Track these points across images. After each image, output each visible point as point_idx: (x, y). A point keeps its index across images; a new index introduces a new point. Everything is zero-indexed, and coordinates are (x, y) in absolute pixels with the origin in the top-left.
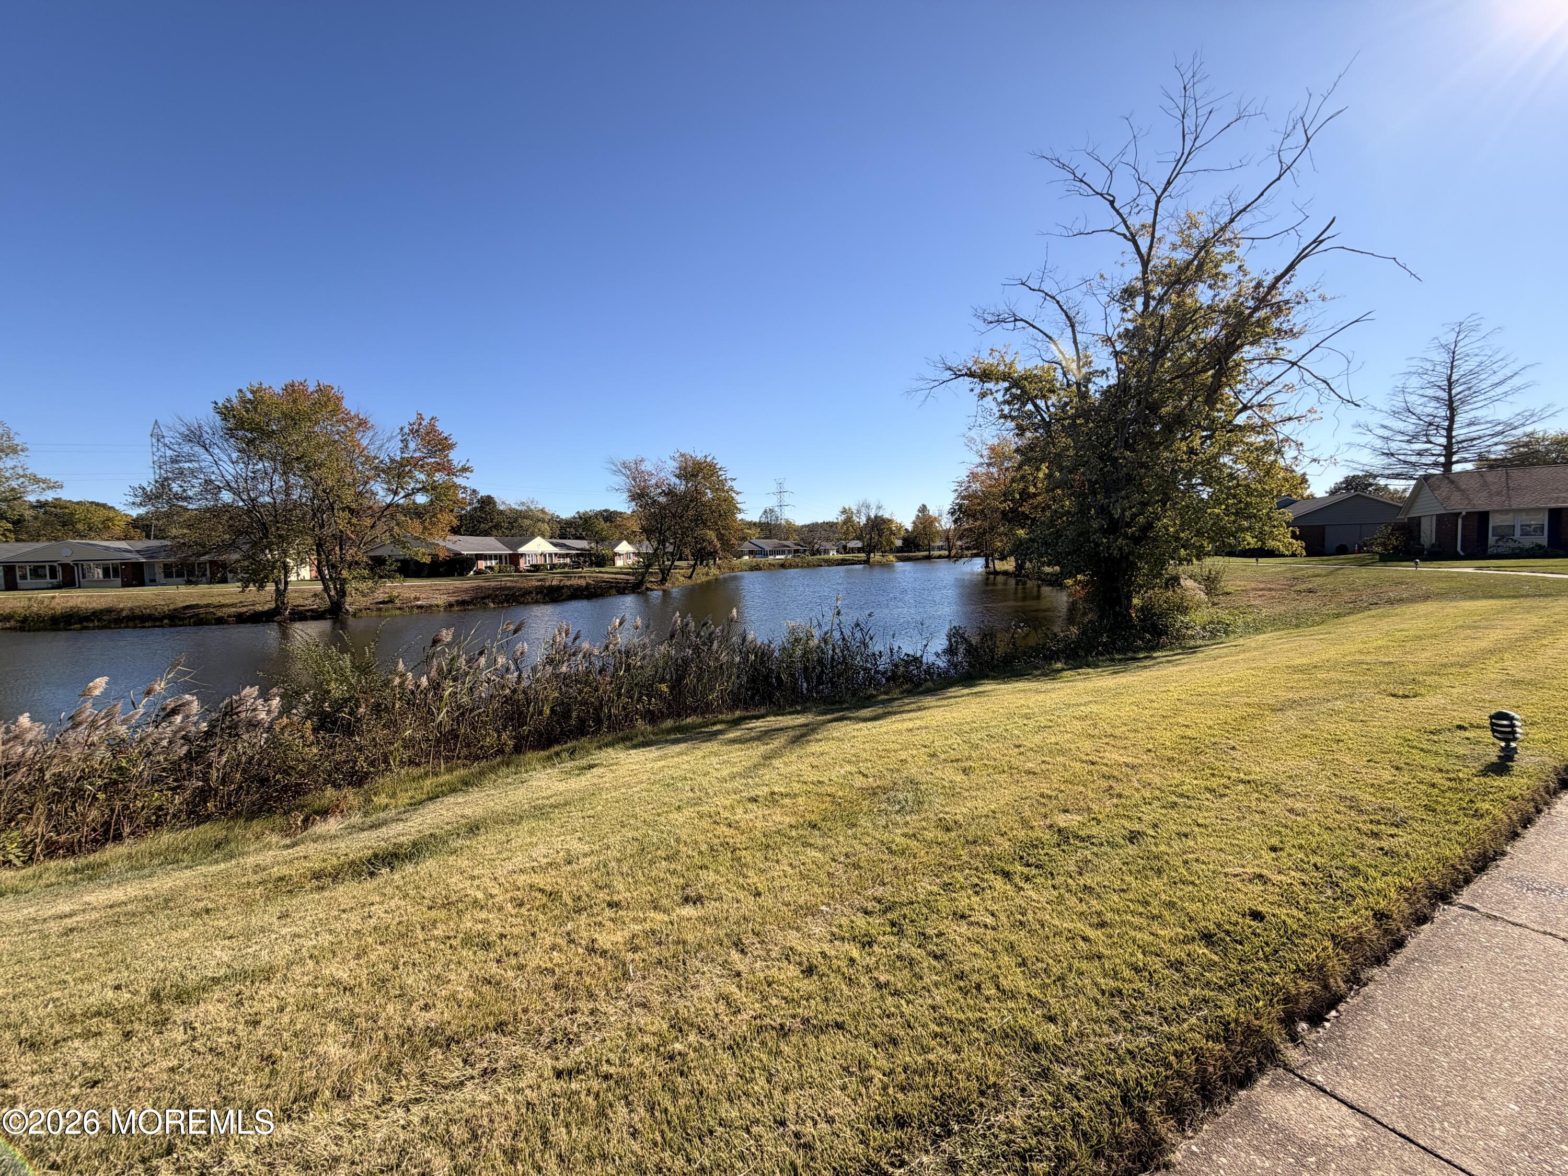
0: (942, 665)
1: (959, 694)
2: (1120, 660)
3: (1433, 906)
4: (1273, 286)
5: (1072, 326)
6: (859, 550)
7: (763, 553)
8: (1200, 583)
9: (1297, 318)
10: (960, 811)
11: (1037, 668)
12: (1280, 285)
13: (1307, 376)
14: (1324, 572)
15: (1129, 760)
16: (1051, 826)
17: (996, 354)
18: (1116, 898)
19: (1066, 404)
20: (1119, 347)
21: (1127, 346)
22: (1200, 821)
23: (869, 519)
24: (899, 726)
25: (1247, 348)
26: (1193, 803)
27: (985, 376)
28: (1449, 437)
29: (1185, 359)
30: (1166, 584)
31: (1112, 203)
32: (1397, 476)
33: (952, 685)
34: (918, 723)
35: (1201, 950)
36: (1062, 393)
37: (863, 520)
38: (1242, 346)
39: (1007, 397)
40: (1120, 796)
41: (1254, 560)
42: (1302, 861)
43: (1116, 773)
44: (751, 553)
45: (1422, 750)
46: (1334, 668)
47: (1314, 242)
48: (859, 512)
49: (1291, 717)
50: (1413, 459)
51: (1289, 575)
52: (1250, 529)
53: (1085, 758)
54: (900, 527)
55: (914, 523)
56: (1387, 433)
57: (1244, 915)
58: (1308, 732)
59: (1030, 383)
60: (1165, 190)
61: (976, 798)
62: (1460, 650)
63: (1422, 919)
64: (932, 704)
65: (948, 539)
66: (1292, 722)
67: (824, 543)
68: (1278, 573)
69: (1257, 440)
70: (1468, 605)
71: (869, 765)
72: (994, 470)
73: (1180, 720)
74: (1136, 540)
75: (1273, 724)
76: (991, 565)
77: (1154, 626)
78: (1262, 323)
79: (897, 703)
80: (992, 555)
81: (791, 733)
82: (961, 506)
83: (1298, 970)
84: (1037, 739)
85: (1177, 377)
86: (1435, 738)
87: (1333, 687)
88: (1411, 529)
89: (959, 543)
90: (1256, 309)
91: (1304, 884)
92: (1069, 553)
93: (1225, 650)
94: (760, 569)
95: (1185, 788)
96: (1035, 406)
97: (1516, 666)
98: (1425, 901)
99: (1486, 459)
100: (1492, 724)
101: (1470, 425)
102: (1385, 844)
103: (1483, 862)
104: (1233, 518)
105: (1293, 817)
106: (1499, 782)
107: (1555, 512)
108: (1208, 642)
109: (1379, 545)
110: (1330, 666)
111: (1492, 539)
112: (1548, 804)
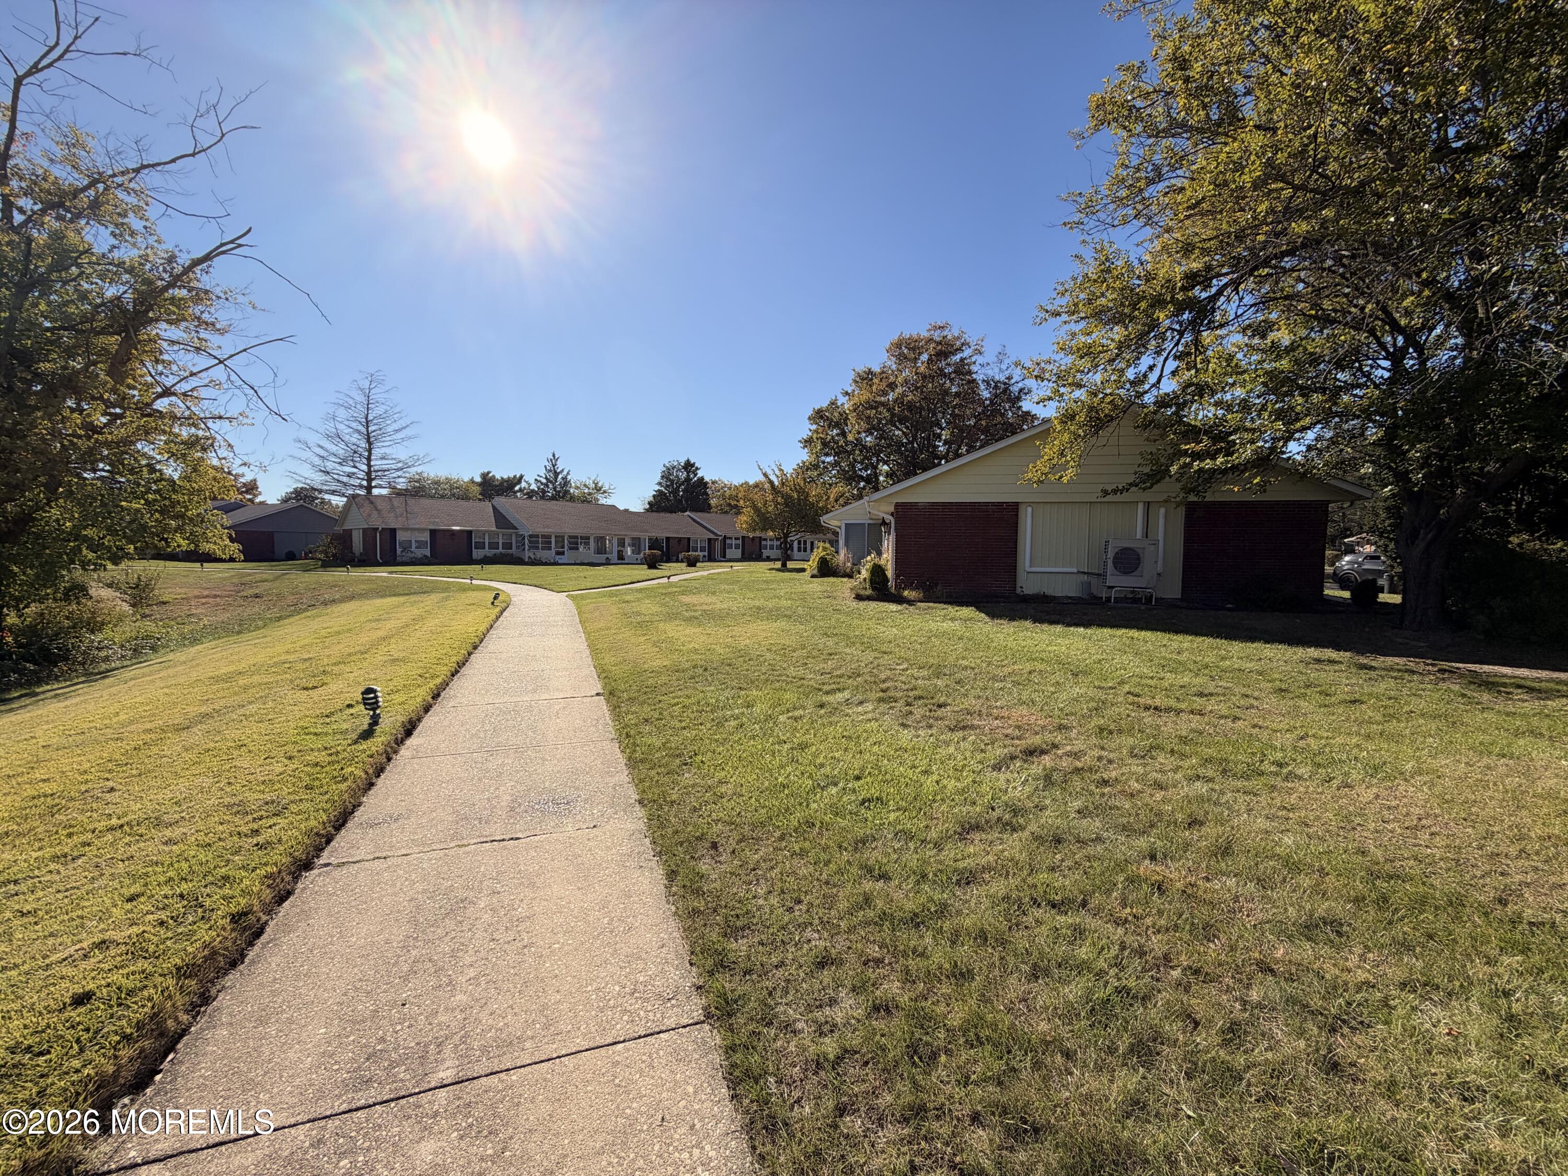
3: (296, 878)
4: (189, 269)
8: (122, 592)
9: (220, 314)
12: (198, 270)
13: (234, 377)
14: (271, 577)
25: (163, 325)
28: (369, 466)
29: (74, 309)
30: (66, 595)
32: (333, 492)
38: (157, 320)
41: (198, 565)
42: (166, 897)
45: (316, 734)
46: (257, 672)
49: (195, 735)
50: (345, 479)
51: (233, 580)
52: (179, 529)
56: (322, 453)
57: (61, 1010)
58: (212, 745)
62: (365, 640)
63: (283, 897)
66: (195, 739)
68: (225, 579)
69: (185, 433)
70: (378, 602)
73: (37, 775)
75: (173, 745)
77: (44, 650)
78: (178, 303)
83: (126, 1037)
86: (328, 720)
87: (253, 690)
88: (346, 537)
90: (171, 285)
91: (161, 923)
93: (138, 671)
97: (396, 648)
98: (288, 878)
99: (395, 488)
100: (364, 699)
101: (383, 458)
102: (260, 839)
103: (341, 820)
104: (157, 515)
105: (166, 849)
106: (364, 745)
107: (433, 533)
108: (129, 663)
109: (321, 552)
110: (255, 669)
111: (399, 550)
112: (396, 752)
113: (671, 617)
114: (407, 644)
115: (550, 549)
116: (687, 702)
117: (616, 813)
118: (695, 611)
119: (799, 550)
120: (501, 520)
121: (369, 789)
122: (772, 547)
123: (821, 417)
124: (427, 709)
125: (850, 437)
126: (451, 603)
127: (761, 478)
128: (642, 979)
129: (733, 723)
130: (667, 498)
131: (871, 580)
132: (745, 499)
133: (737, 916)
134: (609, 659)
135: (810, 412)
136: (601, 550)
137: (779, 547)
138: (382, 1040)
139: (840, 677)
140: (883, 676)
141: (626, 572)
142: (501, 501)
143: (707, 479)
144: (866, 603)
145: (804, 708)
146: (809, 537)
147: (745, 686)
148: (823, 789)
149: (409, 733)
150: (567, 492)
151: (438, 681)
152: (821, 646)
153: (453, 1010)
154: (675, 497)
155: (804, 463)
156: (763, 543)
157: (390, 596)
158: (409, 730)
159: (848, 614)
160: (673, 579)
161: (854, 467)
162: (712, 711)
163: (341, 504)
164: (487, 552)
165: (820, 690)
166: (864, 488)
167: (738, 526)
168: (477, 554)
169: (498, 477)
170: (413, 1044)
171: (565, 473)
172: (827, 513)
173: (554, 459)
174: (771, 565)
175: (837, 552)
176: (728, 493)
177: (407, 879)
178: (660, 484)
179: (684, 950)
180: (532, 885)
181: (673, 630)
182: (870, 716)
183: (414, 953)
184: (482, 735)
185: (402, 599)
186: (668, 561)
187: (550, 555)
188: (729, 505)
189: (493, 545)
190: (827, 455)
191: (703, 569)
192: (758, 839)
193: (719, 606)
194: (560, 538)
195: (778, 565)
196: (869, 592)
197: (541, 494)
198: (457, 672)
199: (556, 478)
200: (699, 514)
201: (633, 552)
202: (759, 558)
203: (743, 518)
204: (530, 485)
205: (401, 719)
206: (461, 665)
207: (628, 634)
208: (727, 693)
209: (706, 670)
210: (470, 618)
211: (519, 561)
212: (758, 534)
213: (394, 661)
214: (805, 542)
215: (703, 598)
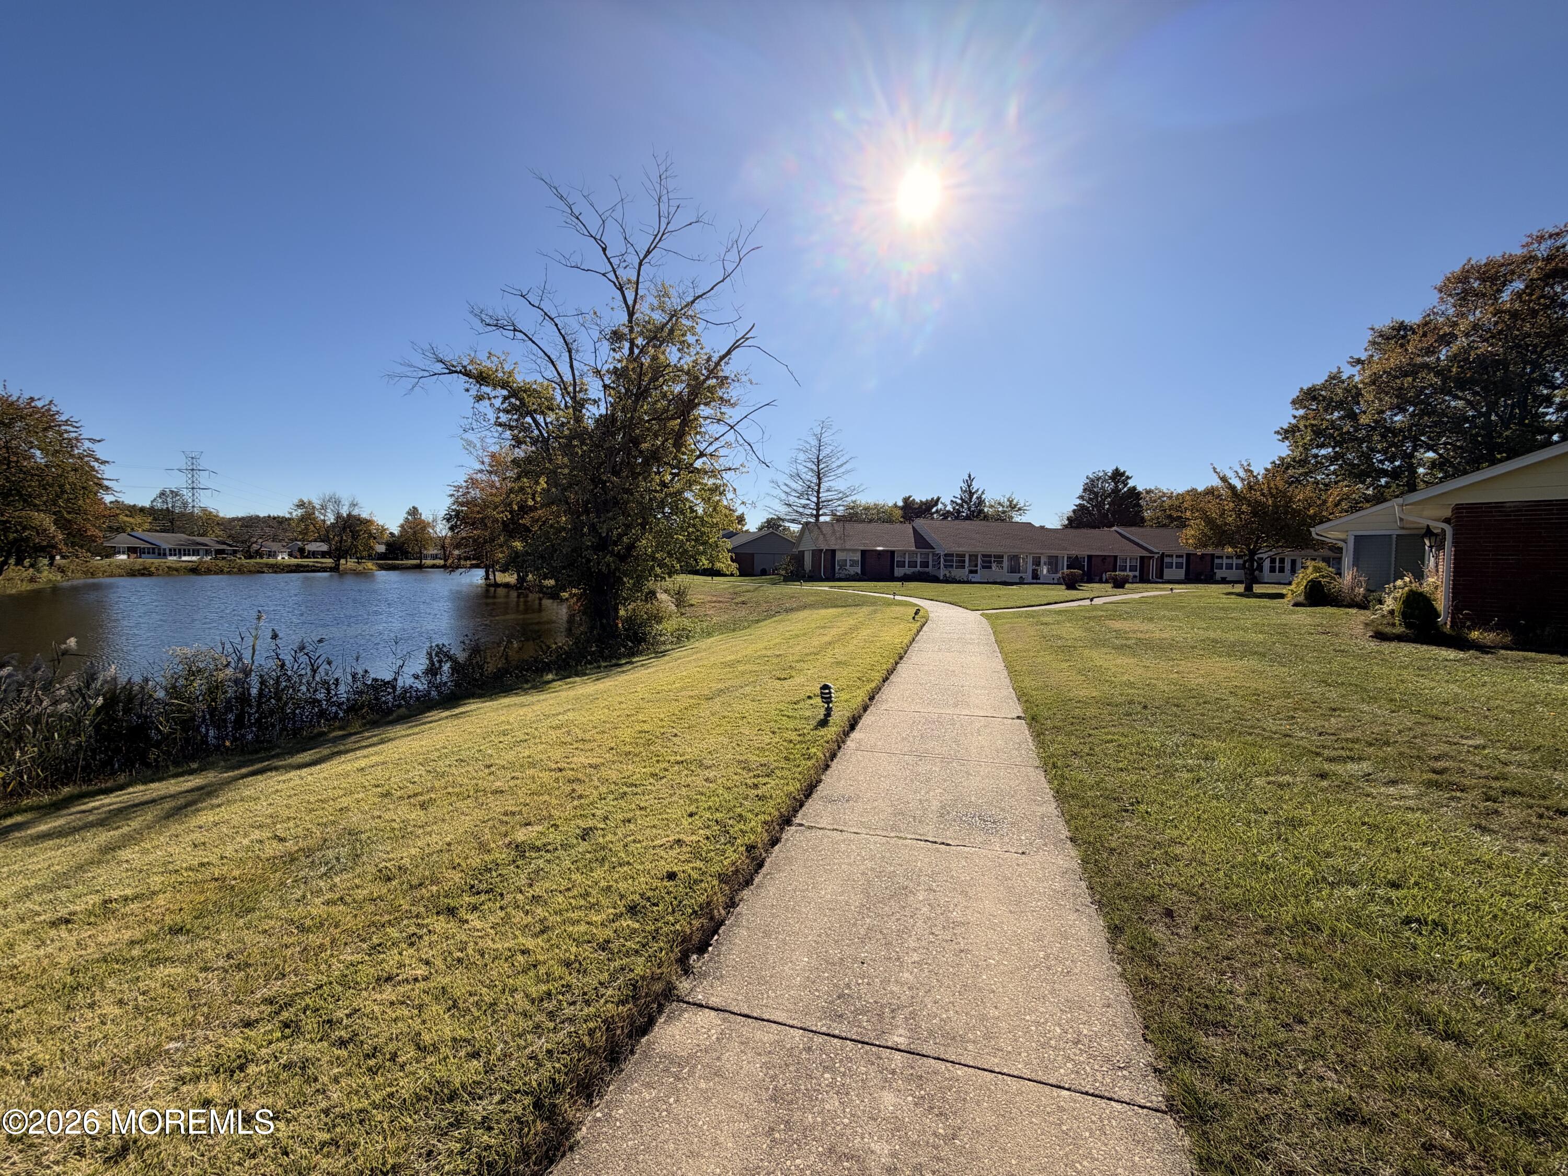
0: (420, 687)
1: (436, 718)
2: (606, 667)
3: (782, 829)
4: (718, 364)
5: (570, 351)
6: (324, 554)
7: (160, 553)
8: (672, 597)
9: (733, 392)
10: (407, 854)
11: (527, 682)
12: (722, 363)
13: (739, 438)
14: (752, 589)
15: (593, 761)
16: (510, 843)
17: (494, 359)
18: (560, 899)
19: (563, 425)
20: (607, 382)
21: (613, 382)
22: (642, 805)
23: (339, 516)
24: (348, 767)
25: (702, 407)
26: (639, 790)
27: (482, 378)
28: (818, 498)
29: (659, 405)
30: (646, 597)
31: (604, 250)
32: (793, 521)
33: (430, 709)
34: (374, 759)
35: (627, 923)
36: (561, 413)
37: (331, 519)
38: (699, 404)
39: (505, 405)
40: (580, 797)
41: (710, 578)
42: (708, 819)
43: (580, 776)
44: (131, 550)
45: (788, 717)
46: (748, 662)
47: (743, 337)
48: (324, 507)
49: (716, 704)
50: (801, 510)
51: (731, 590)
52: (704, 553)
53: (554, 766)
54: (383, 530)
55: (402, 526)
56: (788, 490)
57: (662, 879)
58: (726, 714)
59: (529, 396)
60: (646, 256)
61: (430, 834)
62: (816, 643)
63: (774, 842)
64: (399, 734)
65: (443, 547)
66: (717, 708)
67: (269, 543)
68: (725, 589)
69: (710, 482)
70: (823, 612)
71: (291, 824)
72: (495, 478)
73: (640, 717)
74: (622, 558)
75: (705, 710)
76: (491, 577)
77: (636, 633)
78: (711, 389)
79: (353, 738)
80: (493, 566)
81: (167, 806)
82: (458, 513)
83: (695, 912)
84: (511, 756)
85: (654, 419)
86: (796, 707)
87: (747, 676)
88: (799, 558)
89: (456, 552)
90: (708, 378)
91: (708, 838)
92: (564, 568)
93: (685, 653)
94: (150, 574)
95: (635, 777)
96: (534, 420)
97: (839, 652)
98: (777, 828)
99: (835, 515)
100: (822, 693)
101: (828, 490)
102: (759, 792)
103: (810, 790)
104: (693, 543)
105: (707, 785)
106: (823, 732)
107: (864, 553)
108: (674, 647)
109: (783, 569)
110: (747, 660)
111: (837, 568)
112: (843, 742)
113: (1098, 643)
114: (847, 650)
115: (963, 567)
116: (1124, 741)
117: (1045, 845)
118: (1127, 639)
119: (1272, 570)
120: (921, 541)
121: (826, 770)
122: (1229, 567)
123: (1314, 398)
124: (865, 708)
125: (1364, 420)
126: (879, 616)
127: (1216, 482)
128: (1085, 1032)
129: (1186, 775)
130: (1090, 513)
131: (1404, 615)
132: (1193, 509)
133: (1206, 1006)
134: (1028, 683)
135: (1295, 394)
136: (1014, 569)
137: (1243, 567)
138: (848, 986)
139: (1356, 741)
140: (1433, 751)
141: (1042, 593)
142: (920, 523)
143: (1140, 488)
144: (1393, 644)
145: (1294, 774)
146: (1289, 554)
147: (1200, 733)
148: (1332, 885)
149: (852, 727)
150: (981, 511)
151: (873, 685)
152: (1316, 697)
153: (902, 985)
154: (1099, 511)
155: (1282, 459)
156: (1217, 561)
157: (832, 607)
158: (853, 724)
159: (1362, 657)
160: (1096, 601)
161: (1368, 458)
162: (1158, 756)
163: (796, 530)
164: (907, 570)
165: (1318, 754)
166: (1387, 485)
167: (1182, 542)
168: (898, 572)
169: (917, 500)
170: (871, 1001)
171: (980, 492)
172: (1321, 522)
173: (969, 481)
174: (1228, 588)
175: (1340, 574)
176: (1168, 503)
177: (858, 855)
178: (1081, 497)
179: (1138, 1023)
180: (964, 893)
181: (1100, 658)
182: (1411, 803)
183: (868, 920)
184: (911, 739)
185: (840, 610)
186: (1090, 581)
187: (963, 573)
188: (1170, 516)
189: (913, 564)
190: (1322, 446)
191: (1133, 591)
192: (1231, 923)
193: (1157, 635)
194: (973, 557)
195: (1240, 588)
196: (1400, 630)
197: (956, 515)
198: (887, 679)
199: (971, 497)
200: (1133, 529)
201: (1048, 571)
202: (1210, 579)
203: (1190, 532)
204: (945, 506)
205: (848, 714)
206: (891, 672)
207: (1048, 658)
208: (1176, 738)
209: (1145, 707)
210: (895, 630)
211: (935, 579)
212: (1210, 550)
213: (838, 663)
214: (1282, 561)
215: (1136, 625)
